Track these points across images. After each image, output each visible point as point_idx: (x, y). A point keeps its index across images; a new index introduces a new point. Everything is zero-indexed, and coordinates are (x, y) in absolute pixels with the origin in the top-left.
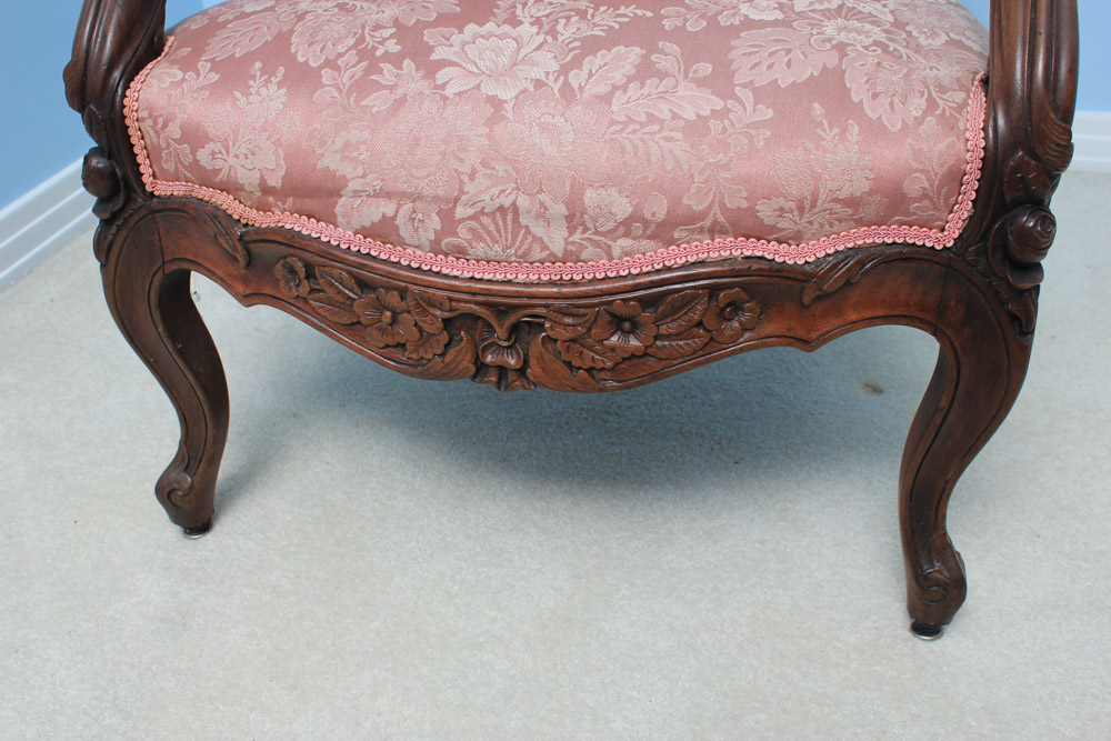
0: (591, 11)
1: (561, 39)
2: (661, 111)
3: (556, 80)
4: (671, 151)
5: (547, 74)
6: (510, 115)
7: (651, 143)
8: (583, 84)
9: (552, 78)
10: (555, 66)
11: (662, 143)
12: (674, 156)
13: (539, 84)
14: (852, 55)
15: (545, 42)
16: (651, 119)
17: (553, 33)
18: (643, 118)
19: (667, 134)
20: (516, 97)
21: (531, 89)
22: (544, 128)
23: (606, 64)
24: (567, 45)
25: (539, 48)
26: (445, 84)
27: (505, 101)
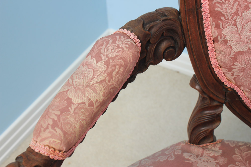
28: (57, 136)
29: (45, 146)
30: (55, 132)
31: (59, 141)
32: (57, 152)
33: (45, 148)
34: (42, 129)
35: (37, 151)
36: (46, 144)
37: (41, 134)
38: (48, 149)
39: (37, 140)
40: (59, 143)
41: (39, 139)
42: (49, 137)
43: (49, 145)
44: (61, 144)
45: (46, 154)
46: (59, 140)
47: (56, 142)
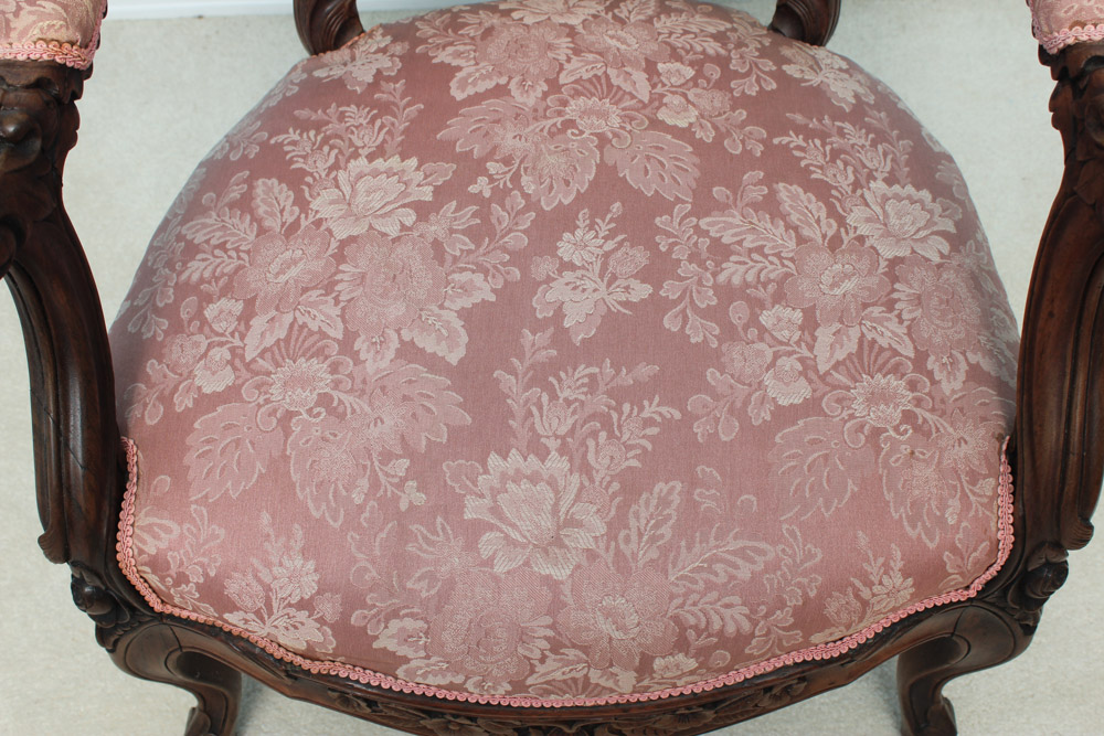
0: (615, 416)
1: (598, 479)
2: (716, 575)
3: (607, 549)
4: (732, 617)
5: (596, 538)
6: (570, 600)
7: (712, 612)
8: (636, 551)
9: (602, 545)
10: (601, 529)
11: (722, 610)
12: (735, 621)
13: (591, 555)
14: (886, 447)
15: (582, 488)
16: (710, 586)
17: (586, 469)
18: (701, 585)
19: (726, 600)
20: (571, 576)
21: (585, 563)
22: (608, 613)
23: (651, 515)
24: (607, 488)
25: (578, 498)
26: (492, 558)
27: (562, 583)
28: (50, 14)
29: (35, 43)
30: (42, 9)
31: (61, 22)
32: (67, 46)
33: (38, 46)
34: (10, 16)
35: (21, 58)
36: (35, 39)
37: (12, 25)
38: (45, 46)
39: (11, 41)
40: (61, 26)
41: (14, 35)
42: (34, 22)
43: (44, 37)
44: (68, 28)
45: (45, 57)
46: (60, 19)
47: (54, 25)
